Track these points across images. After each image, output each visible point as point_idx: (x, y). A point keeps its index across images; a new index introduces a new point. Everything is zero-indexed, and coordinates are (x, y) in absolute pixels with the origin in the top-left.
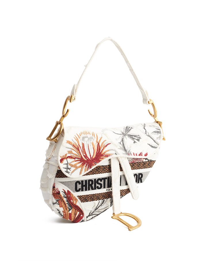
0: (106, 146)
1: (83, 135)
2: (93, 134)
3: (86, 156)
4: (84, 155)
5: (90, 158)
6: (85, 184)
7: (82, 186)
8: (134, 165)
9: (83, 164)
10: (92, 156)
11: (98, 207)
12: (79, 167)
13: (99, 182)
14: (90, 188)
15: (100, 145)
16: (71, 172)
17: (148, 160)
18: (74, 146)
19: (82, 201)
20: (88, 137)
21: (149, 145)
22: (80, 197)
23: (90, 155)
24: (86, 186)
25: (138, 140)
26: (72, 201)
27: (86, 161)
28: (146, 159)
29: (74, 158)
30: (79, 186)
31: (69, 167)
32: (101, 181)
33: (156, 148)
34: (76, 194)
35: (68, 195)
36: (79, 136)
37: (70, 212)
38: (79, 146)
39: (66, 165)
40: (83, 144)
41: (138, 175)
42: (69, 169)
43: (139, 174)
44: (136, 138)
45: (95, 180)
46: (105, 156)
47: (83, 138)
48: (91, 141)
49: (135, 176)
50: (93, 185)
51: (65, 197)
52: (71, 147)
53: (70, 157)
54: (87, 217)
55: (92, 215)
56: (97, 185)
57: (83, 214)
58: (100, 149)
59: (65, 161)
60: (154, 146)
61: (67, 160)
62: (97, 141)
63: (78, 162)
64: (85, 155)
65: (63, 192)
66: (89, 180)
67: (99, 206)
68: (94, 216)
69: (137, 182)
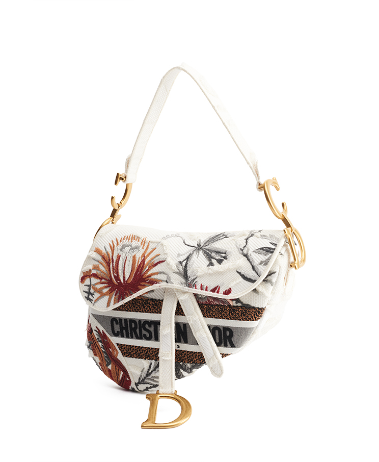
0: (156, 265)
1: (126, 242)
2: (144, 242)
3: (117, 278)
4: (114, 276)
5: (122, 282)
6: (125, 325)
7: (122, 328)
8: (209, 307)
9: (111, 291)
10: (126, 279)
11: (150, 371)
12: (106, 294)
13: (147, 326)
14: (133, 334)
15: (145, 262)
16: (94, 300)
17: (242, 303)
18: (103, 257)
19: (124, 354)
20: (133, 246)
21: (240, 273)
22: (121, 347)
23: (124, 277)
24: (126, 328)
25: (220, 262)
26: (111, 350)
27: (116, 285)
28: (238, 300)
29: (100, 278)
30: (117, 328)
31: (92, 291)
32: (150, 326)
33: (253, 281)
34: (115, 340)
35: (103, 336)
36: (119, 242)
37: (110, 367)
38: (112, 258)
39: (88, 287)
40: (119, 257)
41: (222, 329)
42: (92, 295)
44: (218, 257)
45: (140, 321)
46: (148, 283)
47: (124, 247)
48: (133, 252)
49: (217, 331)
50: (138, 330)
51: (100, 341)
52: (99, 258)
53: (95, 276)
54: (137, 385)
55: (145, 383)
56: (144, 332)
57: (129, 377)
58: (142, 268)
59: (87, 281)
60: (248, 277)
61: (90, 279)
62: (143, 255)
63: (106, 285)
64: (116, 275)
65: (96, 331)
66: (132, 321)
67: (152, 372)
68: (149, 386)
69: (223, 345)
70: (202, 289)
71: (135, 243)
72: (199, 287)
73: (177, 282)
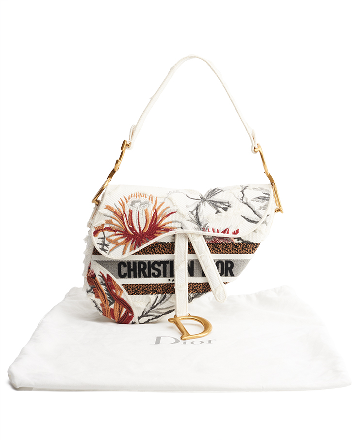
0: (168, 215)
1: (133, 199)
2: (151, 198)
3: (133, 229)
4: (129, 228)
5: (138, 232)
6: (134, 267)
7: (129, 270)
8: (215, 245)
9: (127, 241)
10: (142, 229)
11: (155, 304)
12: (122, 244)
13: (156, 266)
14: (142, 274)
15: (158, 214)
16: (109, 250)
17: (242, 240)
18: (115, 213)
19: (129, 293)
20: (142, 201)
21: (244, 217)
22: (127, 287)
23: (140, 228)
24: (134, 270)
25: (225, 209)
26: (114, 291)
27: (132, 235)
28: (239, 239)
29: (114, 231)
30: (124, 270)
31: (106, 242)
32: (159, 265)
33: (256, 222)
34: (120, 282)
35: (108, 280)
36: (127, 199)
37: (112, 306)
38: (124, 213)
39: (102, 240)
40: (131, 212)
41: (224, 263)
42: (107, 245)
43: (228, 262)
44: (222, 206)
45: (149, 262)
46: (164, 230)
47: (133, 203)
48: (144, 207)
49: (220, 264)
50: (146, 271)
51: (104, 284)
52: (111, 214)
53: (108, 229)
54: (139, 318)
55: (147, 316)
56: (153, 271)
57: (132, 312)
58: (156, 220)
59: (101, 234)
60: (252, 220)
61: (104, 233)
62: (154, 208)
63: (121, 236)
64: (131, 227)
65: (100, 276)
66: (140, 263)
67: (158, 304)
68: (151, 318)
69: (224, 275)
70: (214, 232)
71: (143, 200)
72: (211, 230)
73: (191, 228)
